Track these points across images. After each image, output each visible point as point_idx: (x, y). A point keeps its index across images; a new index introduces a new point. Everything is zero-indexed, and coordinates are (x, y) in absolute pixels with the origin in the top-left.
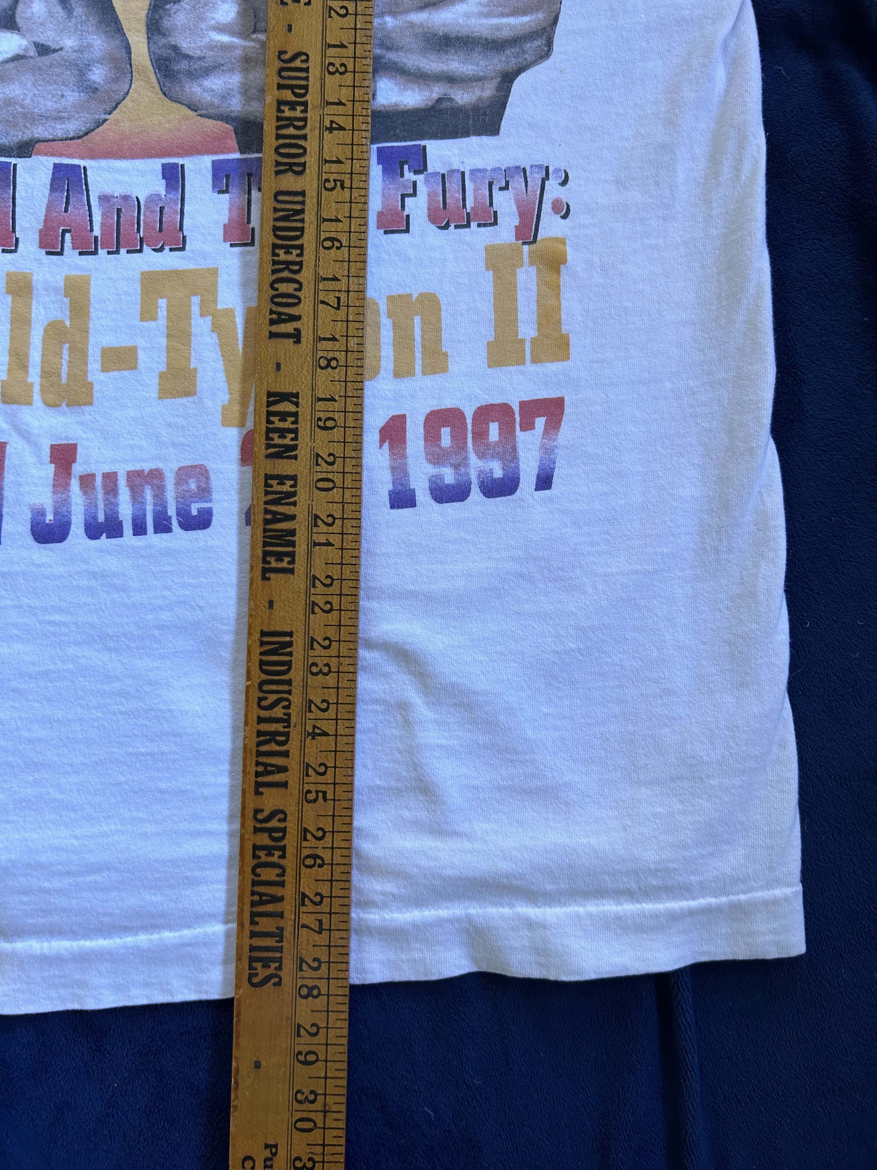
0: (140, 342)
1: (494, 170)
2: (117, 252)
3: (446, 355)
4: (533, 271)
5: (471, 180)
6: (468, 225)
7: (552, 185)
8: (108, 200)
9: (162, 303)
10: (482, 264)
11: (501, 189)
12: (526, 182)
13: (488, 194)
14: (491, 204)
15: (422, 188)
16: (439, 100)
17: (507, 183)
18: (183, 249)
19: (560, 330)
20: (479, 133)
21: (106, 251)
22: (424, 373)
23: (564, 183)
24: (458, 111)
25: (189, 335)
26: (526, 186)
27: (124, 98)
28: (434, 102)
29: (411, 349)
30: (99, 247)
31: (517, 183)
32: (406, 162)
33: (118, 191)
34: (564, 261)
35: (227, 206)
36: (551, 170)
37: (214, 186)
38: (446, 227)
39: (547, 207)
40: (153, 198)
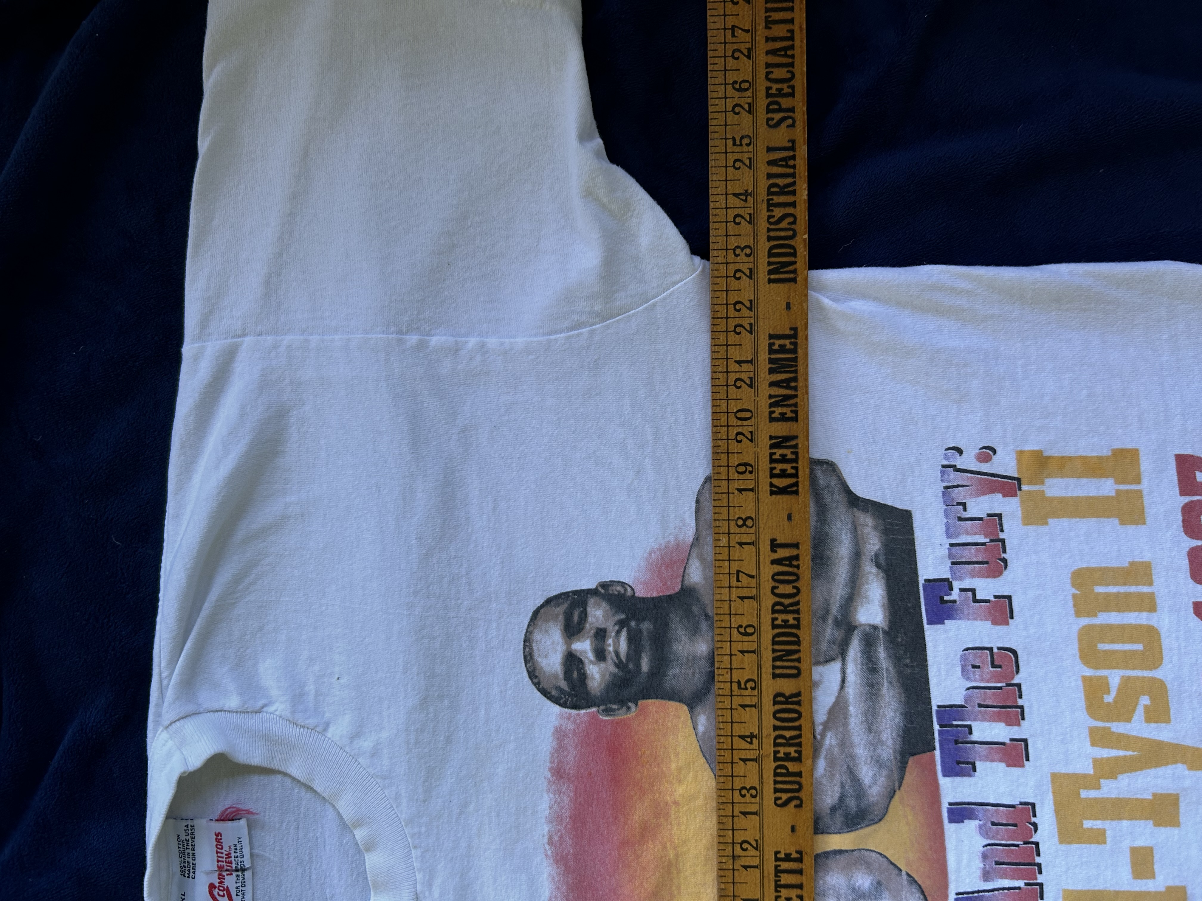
0: (1127, 844)
1: (947, 516)
2: (1039, 866)
3: (1132, 564)
4: (1049, 482)
5: (957, 537)
6: (1003, 541)
7: (961, 462)
8: (988, 872)
9: (1088, 824)
10: (1042, 529)
11: (965, 510)
12: (958, 486)
13: (970, 522)
14: (980, 519)
15: (967, 583)
16: (878, 566)
17: (959, 504)
18: (1033, 805)
19: (1107, 458)
20: (910, 530)
21: (1038, 876)
22: (1151, 584)
23: (960, 451)
24: (888, 548)
25: (1118, 799)
26: (962, 486)
27: (885, 857)
28: (880, 571)
29: (1126, 595)
30: (1035, 881)
31: (959, 494)
32: (942, 598)
33: (978, 864)
34: (1040, 452)
35: (988, 764)
36: (946, 463)
37: (969, 775)
38: (1005, 561)
39: (984, 467)
40: (983, 831)
